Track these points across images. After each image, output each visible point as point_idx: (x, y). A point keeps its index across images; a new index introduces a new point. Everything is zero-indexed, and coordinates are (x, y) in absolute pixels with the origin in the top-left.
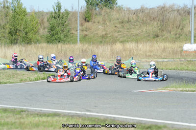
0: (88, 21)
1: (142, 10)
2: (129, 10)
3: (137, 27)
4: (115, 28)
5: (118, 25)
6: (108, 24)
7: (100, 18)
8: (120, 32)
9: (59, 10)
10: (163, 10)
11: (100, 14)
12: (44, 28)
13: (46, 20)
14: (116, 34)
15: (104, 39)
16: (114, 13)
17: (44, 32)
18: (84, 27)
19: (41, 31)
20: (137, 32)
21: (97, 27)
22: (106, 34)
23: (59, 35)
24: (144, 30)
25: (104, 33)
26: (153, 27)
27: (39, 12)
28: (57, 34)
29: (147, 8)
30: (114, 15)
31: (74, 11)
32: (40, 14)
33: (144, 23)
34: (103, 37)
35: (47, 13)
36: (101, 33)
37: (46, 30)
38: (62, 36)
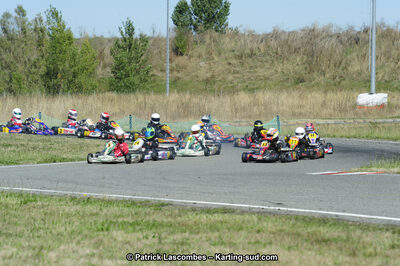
0: (182, 54)
1: (276, 35)
2: (252, 34)
3: (267, 65)
4: (228, 67)
5: (234, 61)
6: (216, 59)
7: (202, 49)
8: (238, 73)
9: (131, 35)
10: (311, 35)
11: (203, 42)
12: (105, 67)
13: (107, 52)
14: (230, 77)
15: (209, 85)
16: (227, 40)
17: (104, 73)
18: (174, 64)
19: (99, 71)
20: (267, 73)
21: (197, 65)
22: (213, 76)
23: (131, 79)
24: (279, 70)
25: (209, 75)
26: (295, 65)
27: (96, 38)
28: (127, 76)
29: (283, 32)
30: (227, 43)
31: (156, 35)
32: (97, 41)
33: (279, 57)
34: (207, 81)
35: (109, 40)
36: (204, 74)
37: (109, 69)
38: (135, 80)
